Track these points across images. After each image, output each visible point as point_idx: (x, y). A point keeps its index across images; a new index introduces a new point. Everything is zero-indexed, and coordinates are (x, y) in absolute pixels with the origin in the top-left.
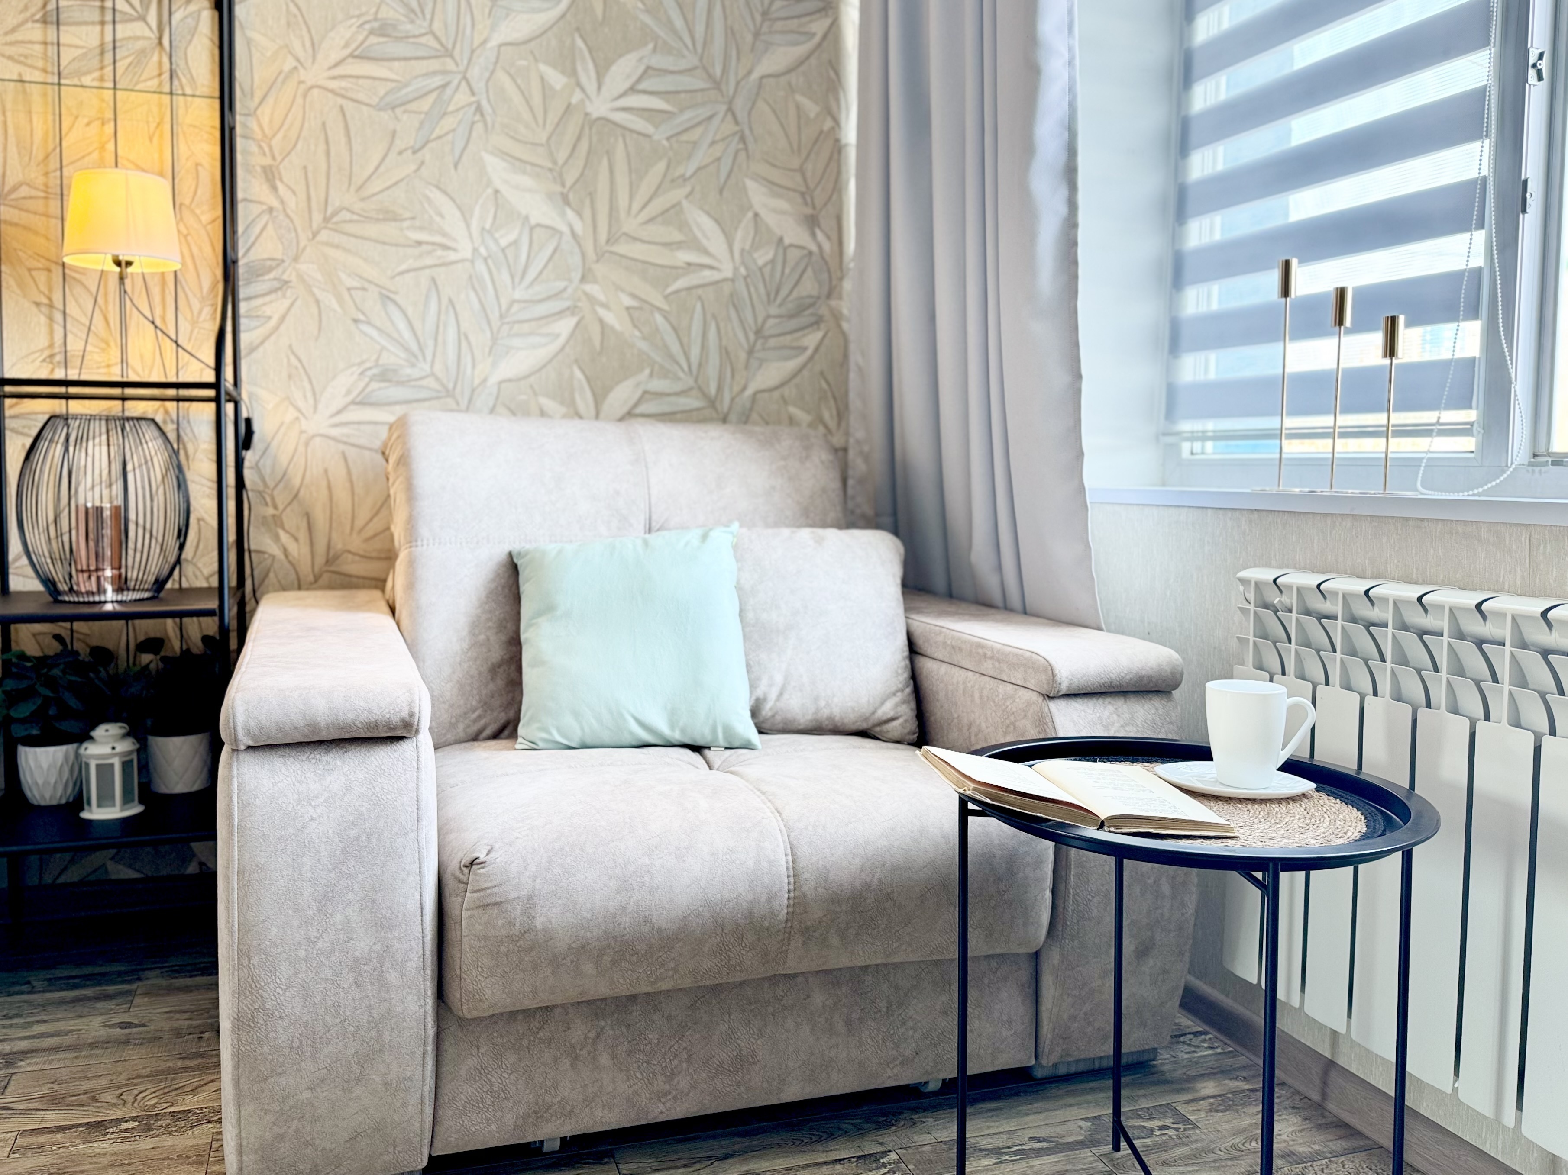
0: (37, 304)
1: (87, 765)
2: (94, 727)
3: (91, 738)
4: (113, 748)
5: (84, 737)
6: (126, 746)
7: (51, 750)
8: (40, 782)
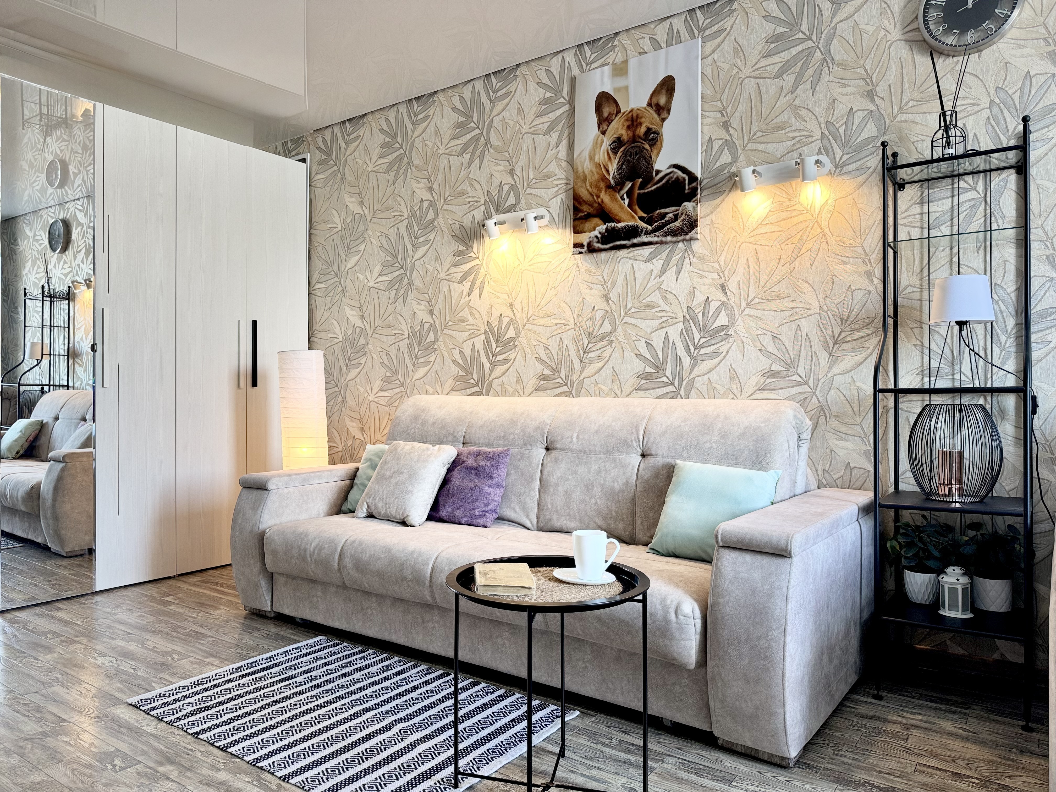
0: (915, 345)
1: (943, 586)
2: (947, 566)
3: (945, 573)
4: (958, 580)
5: (940, 571)
6: (964, 580)
7: (922, 575)
8: (916, 591)
